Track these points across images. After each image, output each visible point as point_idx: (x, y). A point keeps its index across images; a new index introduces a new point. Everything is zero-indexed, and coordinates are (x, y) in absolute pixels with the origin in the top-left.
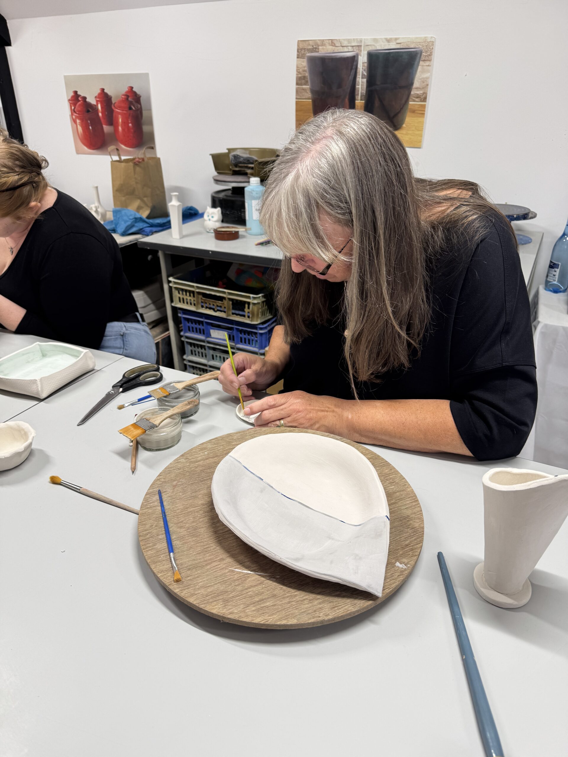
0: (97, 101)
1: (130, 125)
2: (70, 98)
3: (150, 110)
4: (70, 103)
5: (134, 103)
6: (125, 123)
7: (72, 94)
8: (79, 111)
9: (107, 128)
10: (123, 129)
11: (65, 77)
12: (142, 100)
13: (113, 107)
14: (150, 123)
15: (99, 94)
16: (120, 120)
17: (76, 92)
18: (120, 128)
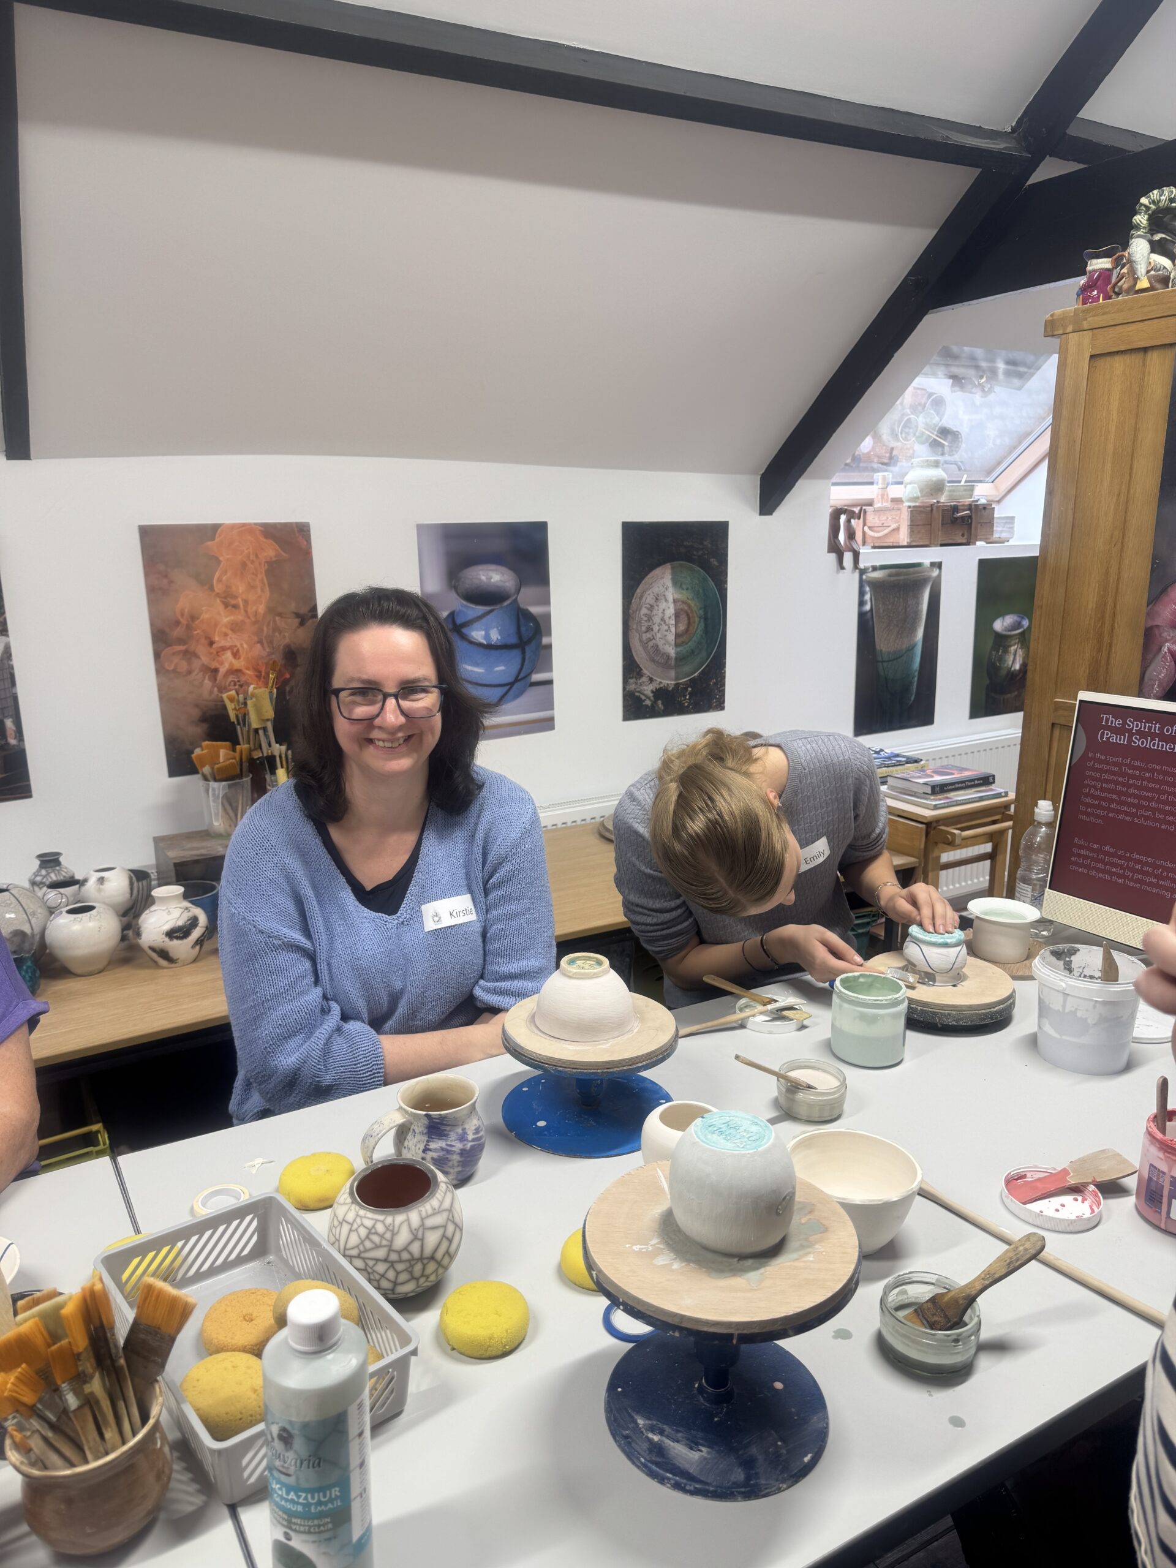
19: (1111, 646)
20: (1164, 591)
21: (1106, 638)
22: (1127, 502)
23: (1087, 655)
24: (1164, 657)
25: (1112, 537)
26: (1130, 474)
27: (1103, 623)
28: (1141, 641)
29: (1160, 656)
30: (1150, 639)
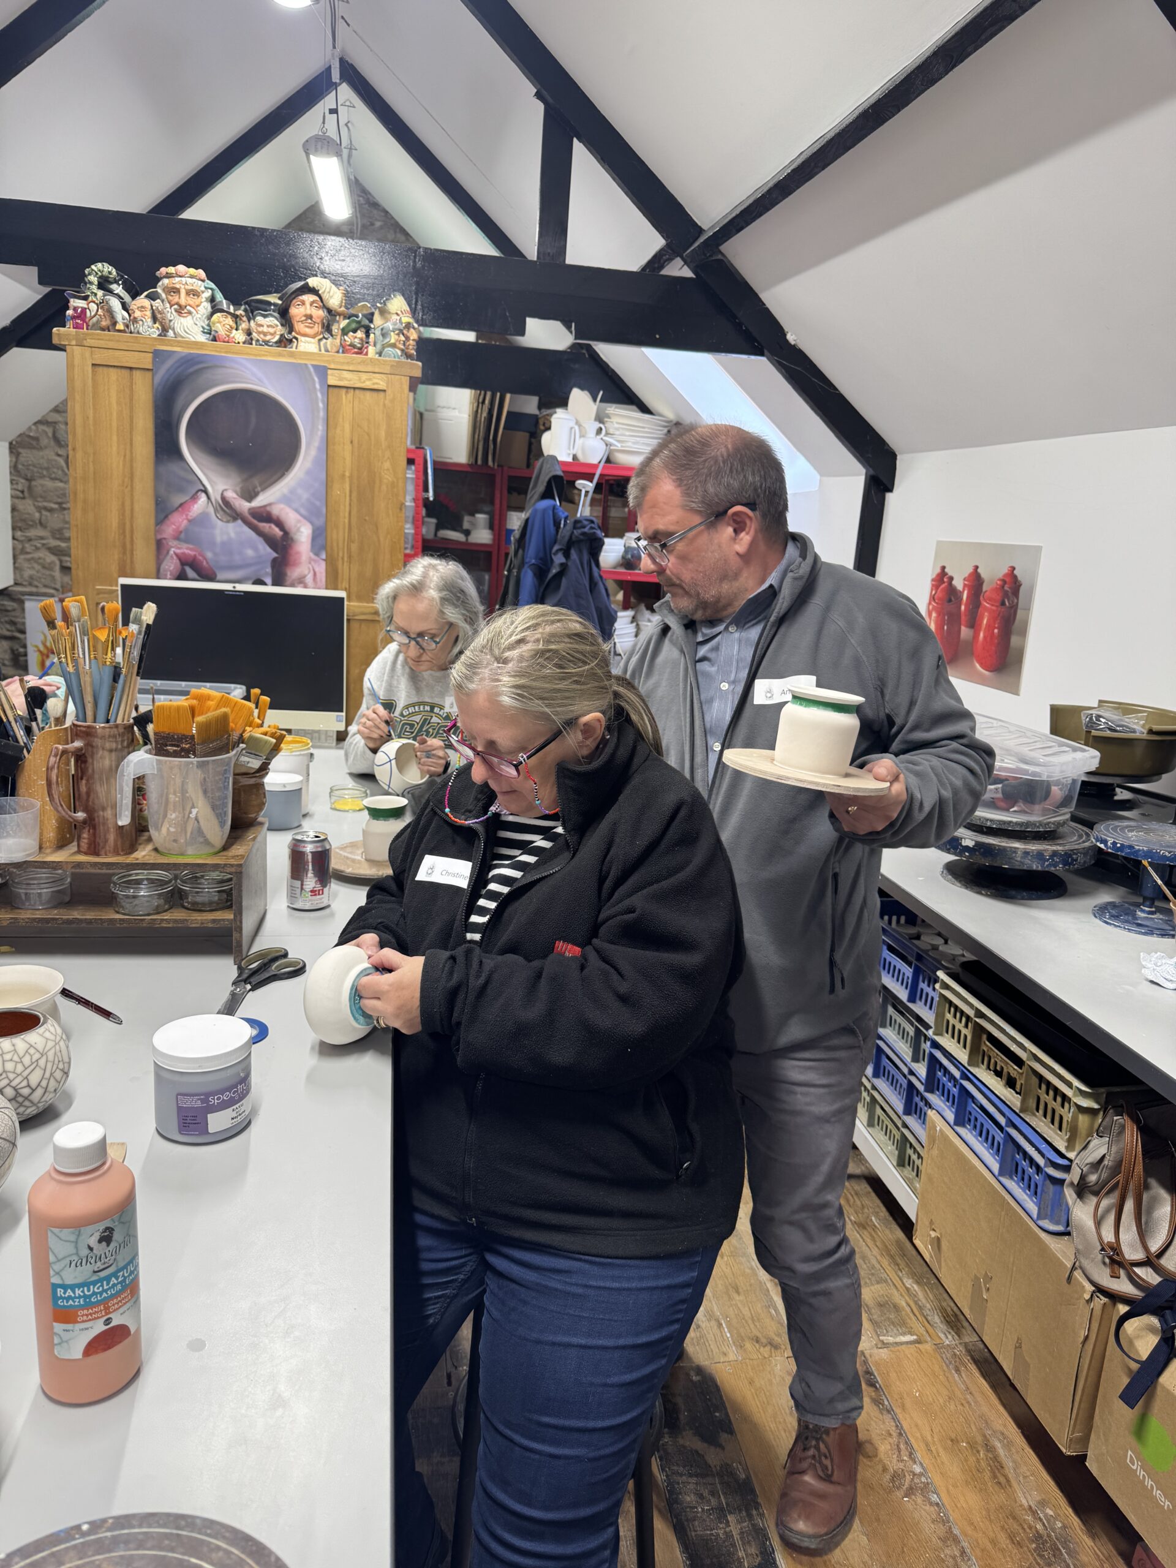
0: (965, 585)
1: (996, 631)
2: (934, 576)
3: (1028, 609)
4: (933, 585)
5: (1010, 594)
6: (990, 627)
7: (938, 570)
8: (939, 599)
9: (965, 632)
10: (985, 637)
11: (939, 543)
12: (1022, 590)
13: (981, 598)
14: (1023, 632)
15: (970, 575)
16: (985, 622)
17: (943, 568)
18: (982, 635)
19: (132, 551)
20: (166, 517)
21: (128, 546)
22: (132, 460)
23: (116, 557)
24: (172, 557)
25: (123, 482)
26: (131, 444)
27: (125, 536)
28: (153, 547)
29: (168, 557)
30: (160, 545)
